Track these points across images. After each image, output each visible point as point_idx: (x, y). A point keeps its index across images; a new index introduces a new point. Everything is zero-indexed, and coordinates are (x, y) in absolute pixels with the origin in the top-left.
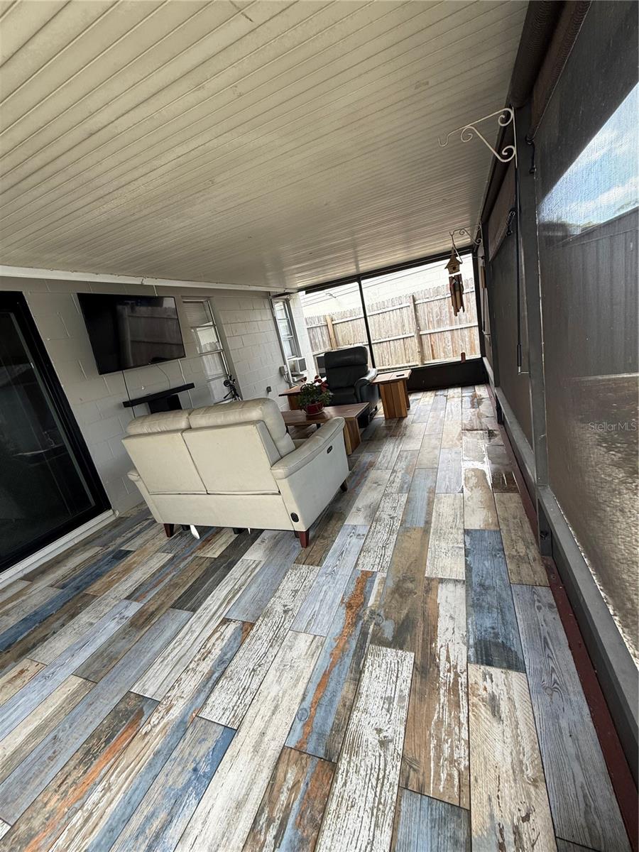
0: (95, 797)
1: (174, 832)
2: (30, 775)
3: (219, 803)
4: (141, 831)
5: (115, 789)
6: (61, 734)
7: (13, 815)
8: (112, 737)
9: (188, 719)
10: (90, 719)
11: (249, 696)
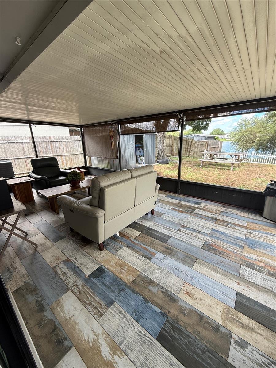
0: (230, 249)
1: (232, 236)
2: (229, 266)
3: (225, 231)
4: (233, 240)
5: (227, 246)
6: (216, 263)
7: (239, 266)
8: (215, 249)
9: (210, 235)
10: (211, 256)
11: (203, 227)
